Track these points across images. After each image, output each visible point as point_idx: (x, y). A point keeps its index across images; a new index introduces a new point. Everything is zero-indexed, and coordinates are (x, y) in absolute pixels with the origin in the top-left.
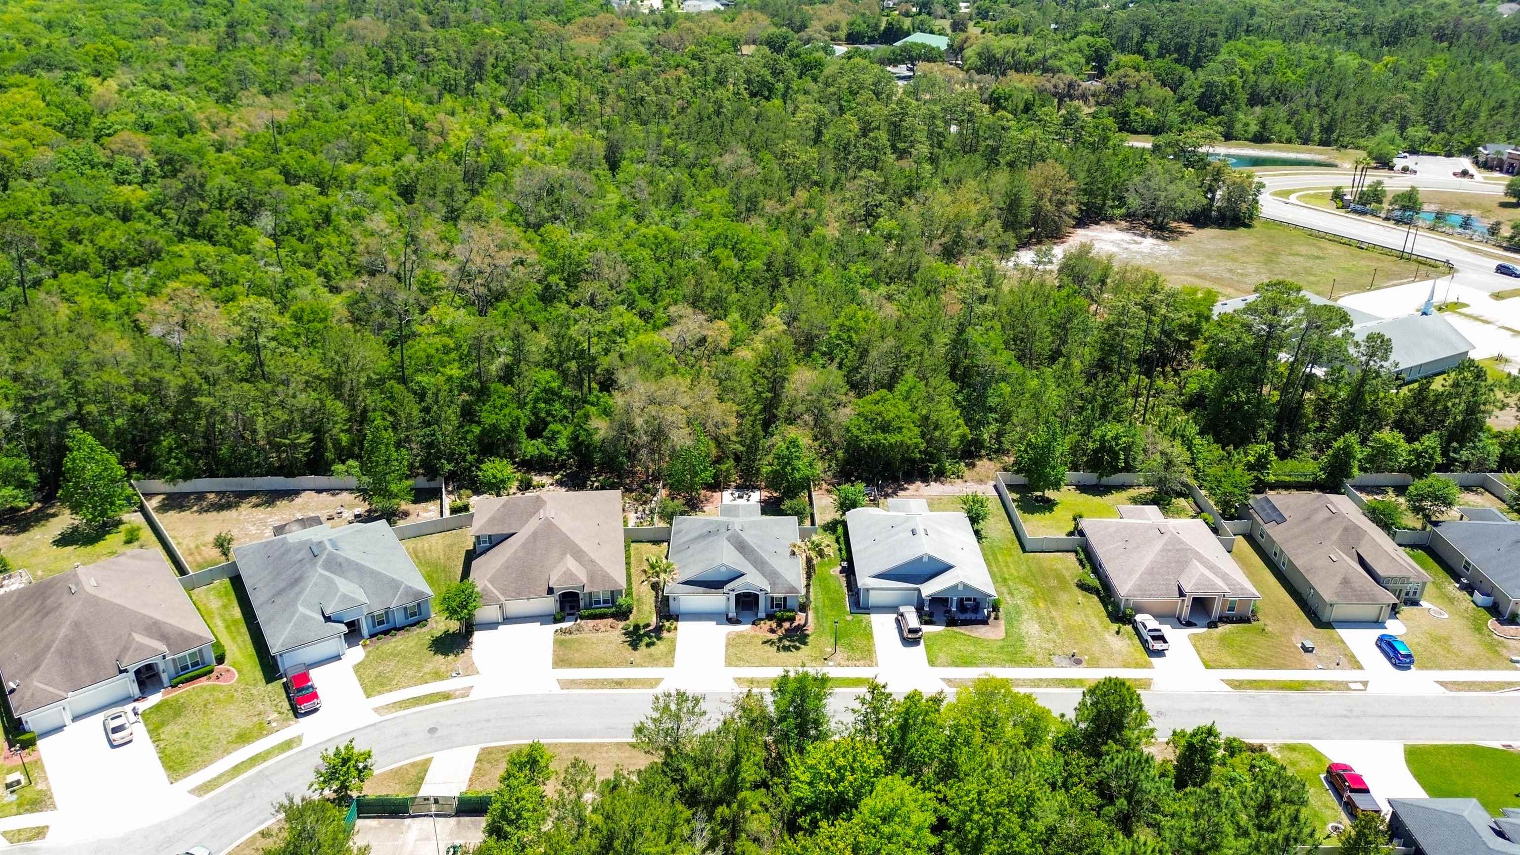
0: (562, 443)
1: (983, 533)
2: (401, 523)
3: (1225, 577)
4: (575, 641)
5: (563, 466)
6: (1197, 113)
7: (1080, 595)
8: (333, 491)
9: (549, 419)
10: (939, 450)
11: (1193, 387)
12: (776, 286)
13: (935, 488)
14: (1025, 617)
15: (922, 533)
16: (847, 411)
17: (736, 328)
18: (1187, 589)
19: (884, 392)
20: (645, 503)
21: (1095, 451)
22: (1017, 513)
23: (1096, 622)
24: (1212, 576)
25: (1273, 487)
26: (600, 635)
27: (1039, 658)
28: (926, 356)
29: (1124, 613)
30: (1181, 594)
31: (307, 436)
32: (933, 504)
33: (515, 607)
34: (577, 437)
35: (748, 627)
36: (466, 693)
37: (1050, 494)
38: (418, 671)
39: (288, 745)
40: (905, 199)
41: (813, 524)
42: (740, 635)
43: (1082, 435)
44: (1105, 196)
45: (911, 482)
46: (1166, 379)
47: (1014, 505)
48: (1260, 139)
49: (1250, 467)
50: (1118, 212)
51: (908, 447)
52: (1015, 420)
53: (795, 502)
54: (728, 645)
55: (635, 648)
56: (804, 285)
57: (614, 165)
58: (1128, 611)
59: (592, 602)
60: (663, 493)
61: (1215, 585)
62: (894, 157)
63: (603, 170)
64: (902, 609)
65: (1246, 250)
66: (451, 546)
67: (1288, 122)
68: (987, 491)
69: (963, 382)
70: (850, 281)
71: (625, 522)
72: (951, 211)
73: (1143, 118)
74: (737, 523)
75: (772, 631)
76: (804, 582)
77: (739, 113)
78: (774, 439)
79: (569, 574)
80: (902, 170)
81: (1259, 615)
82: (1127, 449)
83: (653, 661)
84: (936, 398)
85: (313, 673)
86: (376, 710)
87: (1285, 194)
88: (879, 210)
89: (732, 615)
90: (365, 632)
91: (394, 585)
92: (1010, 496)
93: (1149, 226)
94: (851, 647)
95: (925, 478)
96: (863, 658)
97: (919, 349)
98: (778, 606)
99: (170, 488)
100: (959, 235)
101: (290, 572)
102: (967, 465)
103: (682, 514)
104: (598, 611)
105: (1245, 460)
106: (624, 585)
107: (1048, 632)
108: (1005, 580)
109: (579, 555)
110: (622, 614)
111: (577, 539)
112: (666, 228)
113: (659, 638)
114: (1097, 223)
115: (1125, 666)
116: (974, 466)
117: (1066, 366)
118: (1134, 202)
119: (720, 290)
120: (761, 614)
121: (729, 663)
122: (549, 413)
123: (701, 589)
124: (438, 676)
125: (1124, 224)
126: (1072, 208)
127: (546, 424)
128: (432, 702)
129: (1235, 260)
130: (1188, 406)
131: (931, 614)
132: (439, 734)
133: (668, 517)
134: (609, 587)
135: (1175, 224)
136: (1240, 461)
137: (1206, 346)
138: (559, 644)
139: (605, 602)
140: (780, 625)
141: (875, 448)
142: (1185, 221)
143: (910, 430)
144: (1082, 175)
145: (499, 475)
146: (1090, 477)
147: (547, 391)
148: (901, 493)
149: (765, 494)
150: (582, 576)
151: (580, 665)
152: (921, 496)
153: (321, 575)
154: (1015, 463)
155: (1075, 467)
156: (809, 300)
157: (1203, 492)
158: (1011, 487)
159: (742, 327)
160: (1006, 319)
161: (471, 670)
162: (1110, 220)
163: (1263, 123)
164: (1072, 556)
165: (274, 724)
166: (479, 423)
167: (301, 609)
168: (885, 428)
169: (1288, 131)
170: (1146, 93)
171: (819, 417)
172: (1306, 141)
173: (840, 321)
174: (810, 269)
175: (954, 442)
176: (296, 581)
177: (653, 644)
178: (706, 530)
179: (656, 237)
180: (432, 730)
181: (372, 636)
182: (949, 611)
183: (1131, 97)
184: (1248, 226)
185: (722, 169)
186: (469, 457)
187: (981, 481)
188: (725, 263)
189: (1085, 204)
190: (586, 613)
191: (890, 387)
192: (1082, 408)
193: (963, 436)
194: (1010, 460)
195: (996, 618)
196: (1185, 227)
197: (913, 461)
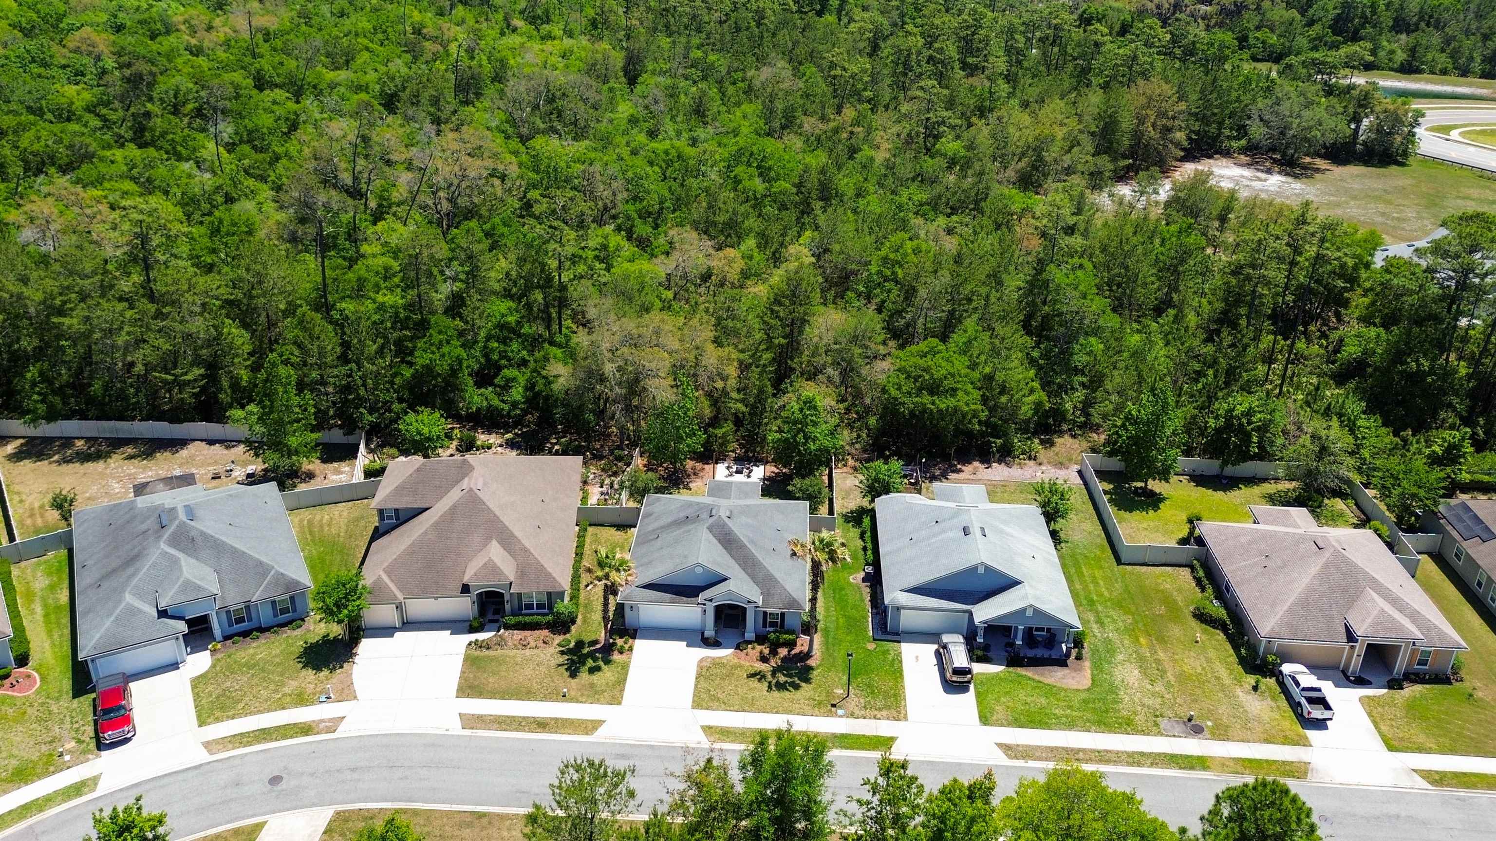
0: (517, 393)
1: (1062, 535)
2: (302, 488)
3: (1415, 616)
4: (492, 659)
5: (518, 422)
6: (1330, 38)
7: (1199, 631)
8: (227, 443)
9: (503, 362)
10: (1006, 421)
11: (1352, 350)
12: (806, 210)
13: (998, 472)
14: (1120, 657)
15: (978, 533)
16: (885, 365)
17: (751, 258)
18: (1360, 630)
19: (934, 341)
20: (615, 474)
21: (1218, 431)
22: (1110, 510)
23: (1223, 673)
24: (1397, 615)
25: (1466, 488)
26: (528, 652)
27: (1139, 719)
28: (993, 300)
29: (1264, 660)
30: (1351, 637)
31: (198, 371)
32: (994, 493)
33: (419, 608)
34: (533, 385)
35: (730, 651)
36: (333, 725)
37: (1154, 485)
38: (276, 691)
39: (77, 789)
40: (974, 120)
41: (831, 512)
42: (717, 663)
43: (1201, 408)
44: (1221, 124)
45: (967, 461)
46: (1309, 341)
47: (1106, 498)
48: (1408, 69)
49: (1435, 461)
50: (1235, 144)
51: (964, 415)
52: (1109, 386)
53: (807, 481)
54: (699, 676)
55: (573, 675)
56: (840, 210)
57: (632, 80)
58: (1270, 658)
59: (522, 606)
60: (639, 462)
61: (1400, 627)
62: (962, 73)
63: (619, 83)
64: (945, 638)
65: (1402, 191)
66: (357, 520)
67: (1443, 51)
68: (1069, 477)
69: (1039, 336)
70: (900, 208)
71: (584, 499)
72: (1030, 135)
73: (1263, 42)
74: (723, 506)
75: (764, 659)
76: (808, 595)
77: (784, 24)
78: (785, 398)
79: (491, 568)
80: (972, 88)
81: (1463, 674)
82: (1263, 429)
83: (594, 695)
84: (1004, 353)
85: (133, 686)
86: (207, 745)
87: (1445, 129)
88: (942, 128)
89: (709, 633)
90: (217, 632)
91: (262, 569)
92: (1101, 486)
93: (1275, 161)
94: (871, 690)
95: (986, 458)
96: (888, 707)
97: (984, 290)
98: (773, 624)
99: (31, 432)
100: (1040, 159)
101: (129, 546)
102: (1042, 442)
103: (660, 490)
104: (528, 619)
105: (1427, 451)
106: (565, 583)
107: (1152, 682)
108: (1091, 602)
109: (508, 541)
110: (562, 625)
111: (508, 519)
112: (682, 144)
113: (607, 662)
114: (1210, 157)
115: (1268, 741)
116: (1052, 444)
117: (1177, 319)
118: (1257, 131)
119: (735, 213)
120: (750, 635)
121: (698, 703)
122: (503, 355)
123: (668, 596)
124: (301, 700)
125: (1244, 159)
126: (1180, 136)
127: (500, 368)
128: (284, 737)
129: (1389, 202)
130: (1340, 378)
131: (986, 648)
132: (283, 785)
133: (639, 493)
134: (545, 588)
135: (1308, 160)
136: (1420, 452)
137: (1366, 300)
138: (470, 661)
139: (540, 606)
140: (774, 652)
141: (919, 416)
142: (1320, 156)
143: (967, 393)
144: (1194, 97)
145: (426, 431)
146: (1210, 466)
147: (502, 326)
148: (952, 476)
149: (771, 469)
150: (508, 569)
151: (493, 694)
152: (978, 481)
153: (164, 554)
154: (1107, 443)
155: (1188, 452)
156: (847, 229)
157: (1370, 493)
158: (1102, 475)
159: (757, 257)
160: (1100, 258)
161: (347, 693)
162: (1227, 154)
163: (1413, 51)
164: (1186, 573)
165: (67, 758)
166: (411, 364)
167: (129, 598)
168: (934, 389)
169: (1443, 60)
170: (1268, 15)
171: (848, 372)
172: (1464, 72)
173: (883, 253)
174: (851, 192)
175: (1026, 410)
176: (133, 559)
177: (598, 669)
178: (682, 515)
179: (667, 153)
180: (275, 780)
181: (226, 638)
182: (1012, 644)
183: (1250, 19)
184: (1402, 164)
185: (757, 83)
186: (396, 407)
187: (1060, 465)
188: (746, 183)
189: (1197, 133)
190: (513, 620)
191: (944, 338)
192: (1200, 374)
193: (1038, 405)
194: (1101, 438)
195: (1079, 658)
196: (1321, 163)
197: (970, 434)
